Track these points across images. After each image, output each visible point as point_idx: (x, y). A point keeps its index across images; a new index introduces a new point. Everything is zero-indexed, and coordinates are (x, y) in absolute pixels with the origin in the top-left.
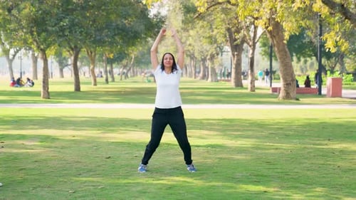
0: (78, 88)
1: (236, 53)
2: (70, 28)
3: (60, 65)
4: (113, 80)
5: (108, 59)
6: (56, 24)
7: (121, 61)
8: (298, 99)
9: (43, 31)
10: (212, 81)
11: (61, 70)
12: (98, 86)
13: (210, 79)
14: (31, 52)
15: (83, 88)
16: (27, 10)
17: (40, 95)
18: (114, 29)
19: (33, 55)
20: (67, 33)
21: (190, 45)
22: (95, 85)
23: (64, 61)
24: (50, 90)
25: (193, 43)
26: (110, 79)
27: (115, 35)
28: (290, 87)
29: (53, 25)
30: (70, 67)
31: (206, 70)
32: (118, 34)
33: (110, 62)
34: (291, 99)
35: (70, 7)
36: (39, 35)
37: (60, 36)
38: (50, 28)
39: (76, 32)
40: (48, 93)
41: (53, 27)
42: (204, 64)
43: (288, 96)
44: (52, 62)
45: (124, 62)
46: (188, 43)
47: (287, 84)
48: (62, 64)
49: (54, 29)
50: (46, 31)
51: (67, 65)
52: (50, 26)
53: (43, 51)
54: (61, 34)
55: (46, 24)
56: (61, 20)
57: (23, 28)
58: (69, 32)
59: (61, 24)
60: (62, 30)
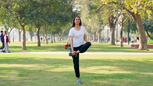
0: (39, 45)
1: (112, 29)
2: (36, 15)
3: (31, 35)
4: (55, 42)
5: (53, 32)
6: (29, 13)
7: (58, 33)
8: (148, 50)
9: (23, 17)
10: (99, 42)
11: (31, 38)
12: (48, 44)
13: (98, 41)
14: (18, 30)
15: (42, 45)
16: (16, 6)
17: (21, 48)
18: (57, 17)
19: (19, 30)
20: (34, 17)
21: (89, 26)
22: (47, 43)
23: (33, 34)
24: (26, 46)
25: (91, 26)
26: (53, 41)
27: (57, 19)
28: (144, 44)
29: (28, 13)
30: (35, 36)
31: (96, 38)
32: (59, 19)
33: (54, 33)
34: (145, 50)
35: (36, 5)
37: (31, 19)
38: (26, 15)
39: (39, 17)
40: (25, 47)
41: (28, 14)
42: (95, 35)
43: (143, 48)
44: (27, 34)
45: (60, 34)
46: (88, 25)
47: (143, 43)
48: (32, 35)
49: (28, 15)
50: (25, 16)
51: (34, 35)
52: (26, 14)
53: (23, 26)
54: (32, 18)
55: (25, 13)
56: (32, 11)
57: (14, 15)
58: (36, 17)
59: (32, 13)
60: (32, 16)
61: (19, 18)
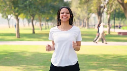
0: (34, 32)
4: (48, 28)
5: (46, 20)
9: (17, 7)
12: (43, 30)
27: (50, 9)
36: (15, 8)
39: (32, 7)
41: (21, 5)
55: (18, 4)
57: (7, 5)
58: (29, 7)
59: (25, 3)
60: (26, 6)
61: (13, 8)
